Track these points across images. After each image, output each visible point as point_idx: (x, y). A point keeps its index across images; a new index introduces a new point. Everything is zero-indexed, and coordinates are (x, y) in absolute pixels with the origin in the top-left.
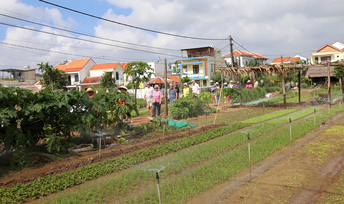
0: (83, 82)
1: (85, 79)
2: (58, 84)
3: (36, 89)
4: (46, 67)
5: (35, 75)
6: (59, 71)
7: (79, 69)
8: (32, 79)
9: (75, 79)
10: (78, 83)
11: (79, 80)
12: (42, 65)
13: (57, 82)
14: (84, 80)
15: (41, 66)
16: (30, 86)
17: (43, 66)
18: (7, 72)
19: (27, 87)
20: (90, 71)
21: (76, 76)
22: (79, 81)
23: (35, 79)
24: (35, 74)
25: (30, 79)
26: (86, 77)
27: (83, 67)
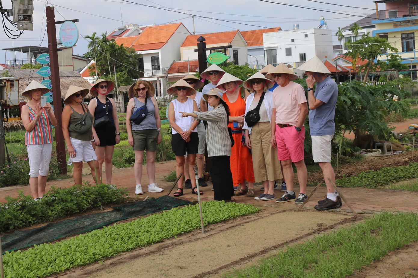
0: (170, 71)
1: (172, 64)
2: (125, 74)
3: (86, 84)
4: (102, 42)
5: (73, 58)
6: (125, 50)
7: (159, 45)
8: (67, 66)
9: (152, 66)
10: (160, 73)
11: (161, 67)
12: (94, 38)
13: (122, 71)
14: (171, 66)
15: (92, 41)
16: (76, 80)
17: (97, 40)
18: (21, 52)
19: (72, 81)
20: (181, 48)
21: (155, 60)
22: (161, 69)
23: (73, 66)
24: (73, 56)
25: (64, 66)
26: (174, 61)
27: (167, 42)
